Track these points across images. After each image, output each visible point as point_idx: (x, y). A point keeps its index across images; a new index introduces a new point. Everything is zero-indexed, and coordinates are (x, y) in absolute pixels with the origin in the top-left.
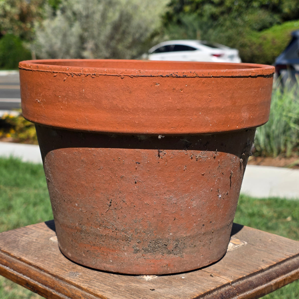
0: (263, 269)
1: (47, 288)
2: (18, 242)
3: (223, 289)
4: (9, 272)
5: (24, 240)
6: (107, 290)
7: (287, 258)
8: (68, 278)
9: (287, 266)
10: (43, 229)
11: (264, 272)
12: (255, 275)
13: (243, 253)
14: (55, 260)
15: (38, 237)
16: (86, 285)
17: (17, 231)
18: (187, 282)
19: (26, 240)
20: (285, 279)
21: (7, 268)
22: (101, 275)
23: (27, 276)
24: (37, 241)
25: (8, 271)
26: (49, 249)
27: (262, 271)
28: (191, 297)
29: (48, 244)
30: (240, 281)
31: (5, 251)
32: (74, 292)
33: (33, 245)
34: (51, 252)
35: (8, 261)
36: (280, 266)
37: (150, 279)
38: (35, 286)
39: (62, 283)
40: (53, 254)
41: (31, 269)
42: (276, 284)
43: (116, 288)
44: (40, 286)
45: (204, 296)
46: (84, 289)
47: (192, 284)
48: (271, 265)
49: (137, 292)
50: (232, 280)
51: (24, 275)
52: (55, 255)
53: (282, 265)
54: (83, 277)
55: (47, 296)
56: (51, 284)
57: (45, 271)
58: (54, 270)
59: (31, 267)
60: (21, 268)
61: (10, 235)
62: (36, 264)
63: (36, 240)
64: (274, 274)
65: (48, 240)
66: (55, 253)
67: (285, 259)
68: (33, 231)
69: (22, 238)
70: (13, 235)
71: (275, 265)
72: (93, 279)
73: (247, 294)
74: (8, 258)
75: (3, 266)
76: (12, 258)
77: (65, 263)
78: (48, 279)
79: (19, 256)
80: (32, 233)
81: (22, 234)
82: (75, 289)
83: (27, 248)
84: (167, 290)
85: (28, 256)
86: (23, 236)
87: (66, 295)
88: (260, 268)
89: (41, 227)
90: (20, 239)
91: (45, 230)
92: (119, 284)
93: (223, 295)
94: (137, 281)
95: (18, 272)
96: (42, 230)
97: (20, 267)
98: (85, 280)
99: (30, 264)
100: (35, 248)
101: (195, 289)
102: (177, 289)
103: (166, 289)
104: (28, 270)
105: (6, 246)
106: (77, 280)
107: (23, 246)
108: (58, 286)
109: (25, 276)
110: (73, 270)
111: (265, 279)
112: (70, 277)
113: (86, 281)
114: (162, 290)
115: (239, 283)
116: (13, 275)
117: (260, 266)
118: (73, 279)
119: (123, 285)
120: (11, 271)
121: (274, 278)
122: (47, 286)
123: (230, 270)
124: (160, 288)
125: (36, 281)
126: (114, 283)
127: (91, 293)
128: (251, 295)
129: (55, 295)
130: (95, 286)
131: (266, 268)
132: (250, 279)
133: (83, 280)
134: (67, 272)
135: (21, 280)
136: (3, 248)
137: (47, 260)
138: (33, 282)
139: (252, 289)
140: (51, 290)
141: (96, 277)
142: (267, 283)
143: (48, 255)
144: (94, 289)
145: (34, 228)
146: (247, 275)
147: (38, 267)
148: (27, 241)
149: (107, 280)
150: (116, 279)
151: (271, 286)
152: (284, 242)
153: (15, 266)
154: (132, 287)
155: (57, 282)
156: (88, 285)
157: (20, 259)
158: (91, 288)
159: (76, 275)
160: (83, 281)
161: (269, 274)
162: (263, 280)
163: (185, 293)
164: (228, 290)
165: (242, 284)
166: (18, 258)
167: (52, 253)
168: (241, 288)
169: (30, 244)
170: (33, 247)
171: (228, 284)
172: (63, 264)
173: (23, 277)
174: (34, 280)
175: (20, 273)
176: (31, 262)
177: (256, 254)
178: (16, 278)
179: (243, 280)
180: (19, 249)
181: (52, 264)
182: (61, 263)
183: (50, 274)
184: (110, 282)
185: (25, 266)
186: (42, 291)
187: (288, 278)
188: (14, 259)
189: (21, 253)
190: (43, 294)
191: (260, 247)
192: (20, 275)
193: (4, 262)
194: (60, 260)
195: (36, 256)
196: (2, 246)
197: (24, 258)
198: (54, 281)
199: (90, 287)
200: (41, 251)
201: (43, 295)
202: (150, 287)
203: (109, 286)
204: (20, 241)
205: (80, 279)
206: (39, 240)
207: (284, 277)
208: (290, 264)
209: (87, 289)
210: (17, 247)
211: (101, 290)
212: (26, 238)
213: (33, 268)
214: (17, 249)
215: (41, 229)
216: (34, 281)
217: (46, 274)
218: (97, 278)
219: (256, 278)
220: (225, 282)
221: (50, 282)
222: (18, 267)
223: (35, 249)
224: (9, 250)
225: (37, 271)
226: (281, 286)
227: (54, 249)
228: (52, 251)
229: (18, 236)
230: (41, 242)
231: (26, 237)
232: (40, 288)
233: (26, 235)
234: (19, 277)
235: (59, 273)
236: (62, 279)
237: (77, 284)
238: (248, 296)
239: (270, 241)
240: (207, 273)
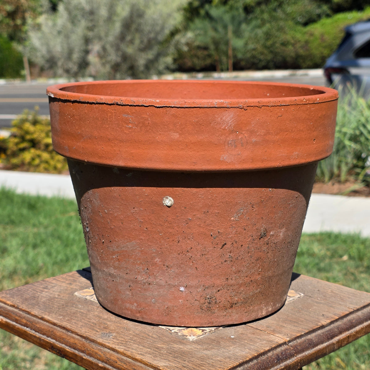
0: (324, 325)
1: (76, 352)
2: (38, 298)
3: (279, 350)
4: (29, 333)
5: (44, 295)
6: (146, 353)
7: (350, 311)
8: (100, 340)
9: (350, 321)
10: (65, 282)
11: (325, 329)
12: (315, 332)
13: (300, 306)
14: (83, 319)
15: (60, 292)
16: (121, 347)
17: (35, 286)
18: (237, 342)
19: (47, 295)
20: (348, 336)
21: (28, 329)
22: (138, 336)
23: (52, 338)
24: (59, 297)
25: (29, 332)
26: (74, 306)
27: (323, 327)
28: (244, 359)
29: (73, 300)
30: (298, 340)
31: (23, 309)
32: (108, 356)
33: (55, 302)
34: (76, 309)
35: (28, 321)
36: (342, 320)
37: (195, 339)
38: (61, 350)
39: (93, 345)
40: (80, 312)
41: (56, 330)
42: (338, 342)
43: (156, 350)
44: (67, 350)
45: (258, 358)
46: (120, 352)
47: (243, 344)
48: (332, 320)
49: (182, 355)
50: (288, 339)
51: (48, 337)
52: (82, 313)
53: (345, 320)
54: (118, 338)
55: (77, 361)
56: (81, 347)
57: (73, 332)
58: (84, 331)
59: (56, 327)
60: (43, 329)
61: (28, 290)
62: (62, 323)
63: (59, 295)
64: (336, 330)
65: (73, 295)
66: (82, 311)
67: (349, 312)
68: (53, 285)
69: (41, 293)
70: (30, 290)
71: (337, 320)
72: (130, 341)
73: (307, 354)
74: (28, 317)
75: (23, 327)
76: (32, 317)
77: (95, 322)
78: (76, 341)
79: (41, 315)
80: (53, 287)
81: (41, 289)
82: (109, 353)
83: (49, 305)
84: (215, 351)
85: (51, 314)
86: (43, 291)
87: (99, 360)
88: (320, 324)
89: (62, 280)
90: (40, 295)
92: (159, 346)
93: (279, 357)
94: (180, 342)
95: (41, 333)
96: (64, 283)
97: (43, 327)
98: (121, 342)
99: (55, 324)
100: (58, 305)
101: (247, 350)
102: (226, 350)
103: (213, 350)
104: (52, 331)
105: (25, 304)
106: (111, 342)
107: (44, 302)
108: (89, 349)
109: (49, 339)
110: (105, 330)
111: (327, 337)
112: (102, 338)
113: (121, 343)
114: (208, 352)
115: (297, 341)
116: (35, 337)
117: (319, 322)
118: (107, 341)
119: (164, 346)
120: (32, 332)
121: (337, 336)
122: (76, 350)
123: (286, 327)
124: (206, 350)
125: (63, 343)
126: (154, 344)
127: (128, 357)
128: (311, 355)
129: (85, 360)
130: (133, 349)
131: (327, 324)
132: (309, 337)
133: (118, 342)
134: (98, 333)
135: (44, 343)
136: (22, 306)
137: (74, 320)
138: (59, 345)
139: (312, 349)
140: (81, 354)
141: (132, 338)
142: (328, 341)
143: (74, 313)
144: (132, 352)
145: (54, 282)
146: (305, 332)
147: (64, 328)
148: (48, 297)
149: (145, 341)
150: (155, 340)
151: (333, 344)
152: (346, 293)
153: (37, 327)
154: (175, 349)
155: (87, 345)
156: (124, 347)
157: (42, 319)
158: (129, 351)
159: (109, 336)
160: (118, 343)
161: (330, 330)
162: (323, 337)
163: (236, 355)
164: (285, 350)
165: (300, 343)
166: (40, 317)
167: (79, 310)
168: (299, 348)
169: (52, 300)
170: (55, 304)
171: (285, 343)
172: (93, 323)
173: (47, 339)
174: (60, 342)
175: (43, 334)
176: (55, 321)
177: (315, 307)
178: (38, 341)
179: (301, 338)
180: (39, 306)
181: (81, 324)
182: (90, 322)
183: (78, 335)
184: (149, 344)
185: (49, 327)
186: (71, 356)
187: (352, 335)
188: (35, 318)
189: (43, 312)
190: (72, 358)
191: (319, 299)
192: (44, 337)
193: (23, 322)
194: (89, 319)
195: (60, 315)
196: (19, 303)
197: (47, 317)
198: (84, 344)
199: (127, 350)
200: (66, 309)
202: (195, 348)
203: (148, 348)
204: (40, 297)
205: (114, 340)
206: (62, 296)
207: (347, 333)
208: (354, 319)
209: (123, 352)
210: (38, 304)
211: (140, 353)
212: (47, 294)
213: (58, 329)
214: (37, 307)
215: (63, 282)
216: (61, 344)
217: (74, 335)
218: (134, 339)
219: (316, 336)
220: (281, 341)
221: (79, 345)
222: (41, 328)
223: (58, 306)
224: (29, 308)
225: (63, 332)
226: (344, 345)
227: (81, 306)
228: (78, 308)
229: (37, 292)
230: (64, 298)
231: (46, 292)
232: (68, 352)
233: (46, 290)
234: (43, 340)
235: (89, 334)
236: (93, 341)
237: (111, 346)
238: (308, 357)
239: (330, 292)
240: (259, 331)
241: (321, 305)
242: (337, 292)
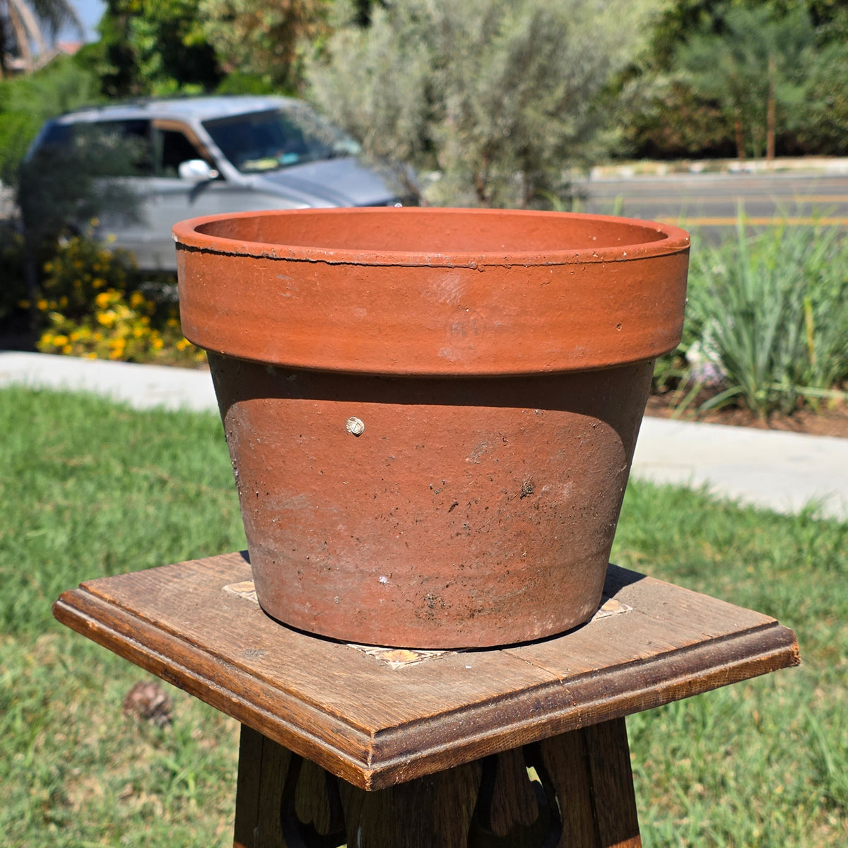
0: (643, 658)
1: (201, 679)
2: (158, 592)
3: (543, 692)
4: (133, 648)
5: (171, 588)
6: (309, 683)
7: (704, 640)
8: (240, 661)
9: (700, 658)
10: (213, 569)
14: (223, 627)
15: (199, 584)
16: (271, 672)
17: (160, 572)
18: (472, 675)
19: (175, 588)
20: (690, 682)
21: (131, 640)
23: (167, 656)
24: (196, 592)
25: (132, 646)
26: (216, 606)
27: (640, 662)
28: (471, 700)
29: (217, 598)
30: (585, 679)
31: (128, 607)
32: (247, 686)
33: (186, 598)
34: (218, 612)
35: (132, 627)
36: (684, 654)
37: (401, 667)
38: (179, 676)
39: (228, 668)
40: (222, 616)
41: (175, 642)
42: (667, 689)
43: (328, 679)
44: (188, 675)
45: (499, 701)
46: (267, 680)
47: (481, 679)
49: (367, 689)
50: (564, 676)
51: (160, 654)
52: (226, 618)
53: (690, 653)
54: (271, 659)
55: (201, 694)
56: (209, 671)
57: (199, 647)
58: (217, 646)
59: (175, 638)
60: (155, 641)
61: (145, 578)
62: (185, 633)
63: (195, 589)
64: (666, 669)
65: (220, 590)
66: (226, 615)
68: (191, 572)
69: (167, 584)
70: (150, 578)
71: (672, 653)
72: (289, 664)
73: (597, 703)
74: (133, 621)
75: (124, 637)
76: (141, 622)
77: (242, 633)
78: (203, 662)
79: (155, 618)
80: (190, 576)
81: (169, 578)
82: (250, 681)
83: (173, 603)
84: (427, 687)
85: (172, 618)
86: (170, 581)
87: (234, 692)
88: (636, 657)
89: (210, 566)
90: (163, 587)
91: (217, 571)
92: (336, 674)
93: (539, 703)
94: (374, 670)
95: (150, 648)
96: (211, 570)
97: (154, 638)
98: (273, 664)
99: (173, 633)
100: (189, 603)
101: (484, 688)
102: (447, 686)
103: (425, 685)
104: (168, 645)
105: (133, 599)
106: (257, 664)
107: (166, 599)
108: (220, 674)
109: (162, 657)
110: (254, 645)
111: (643, 679)
112: (244, 658)
113: (273, 666)
114: (417, 687)
115: (582, 681)
116: (141, 653)
117: (636, 653)
118: (250, 662)
119: (344, 675)
120: (138, 646)
122: (200, 675)
123: (572, 658)
124: (414, 684)
125: (182, 665)
126: (328, 671)
127: (278, 687)
128: (606, 706)
129: (213, 692)
130: (289, 676)
131: (649, 658)
132: (609, 676)
133: (269, 664)
134: (240, 650)
135: (154, 665)
136: (127, 603)
137: (207, 627)
138: (175, 666)
140: (208, 682)
141: (296, 660)
143: (211, 618)
144: (286, 680)
145: (195, 567)
146: (601, 668)
147: (187, 639)
148: (176, 590)
149: (315, 666)
150: (333, 665)
151: (656, 692)
153: (145, 637)
154: (360, 679)
155: (219, 667)
156: (275, 673)
157: (156, 624)
158: (282, 678)
159: (257, 655)
160: (268, 666)
161: (653, 669)
162: (637, 679)
163: (461, 694)
164: (554, 694)
165: (586, 685)
166: (152, 621)
167: (221, 614)
168: (582, 692)
169: (181, 597)
170: (185, 602)
171: (557, 682)
172: (238, 634)
173: (159, 658)
174: (178, 663)
175: (154, 650)
176: (175, 628)
178: (145, 661)
179: (592, 677)
180: (157, 604)
181: (217, 634)
182: (233, 632)
183: (207, 651)
184: (320, 670)
185: (165, 637)
186: (192, 685)
187: (698, 680)
188: (144, 623)
189: (159, 613)
190: (194, 689)
191: (658, 617)
192: (154, 654)
193: (126, 630)
194: (233, 628)
195: (187, 619)
197: (163, 622)
198: (213, 666)
199: (278, 677)
200: (200, 611)
201: (194, 692)
203: (316, 676)
204: (162, 591)
205: (263, 662)
206: (201, 590)
207: (689, 677)
208: (708, 653)
209: (271, 680)
210: (155, 601)
211: (298, 682)
212: (175, 586)
213: (179, 641)
214: (152, 605)
215: (210, 568)
216: (179, 666)
217: (201, 652)
218: (296, 662)
219: (623, 676)
220: (551, 678)
221: (206, 667)
222: (151, 639)
223: (189, 606)
224: (137, 607)
225: (185, 647)
226: (680, 697)
227: (227, 608)
228: (221, 611)
229: (161, 582)
230: (202, 594)
231: (176, 583)
232: (188, 678)
233: (176, 580)
234: (152, 658)
235: (223, 650)
236: (229, 661)
237: (254, 670)
238: (598, 708)
240: (520, 660)
241: (656, 627)
242: (698, 608)
